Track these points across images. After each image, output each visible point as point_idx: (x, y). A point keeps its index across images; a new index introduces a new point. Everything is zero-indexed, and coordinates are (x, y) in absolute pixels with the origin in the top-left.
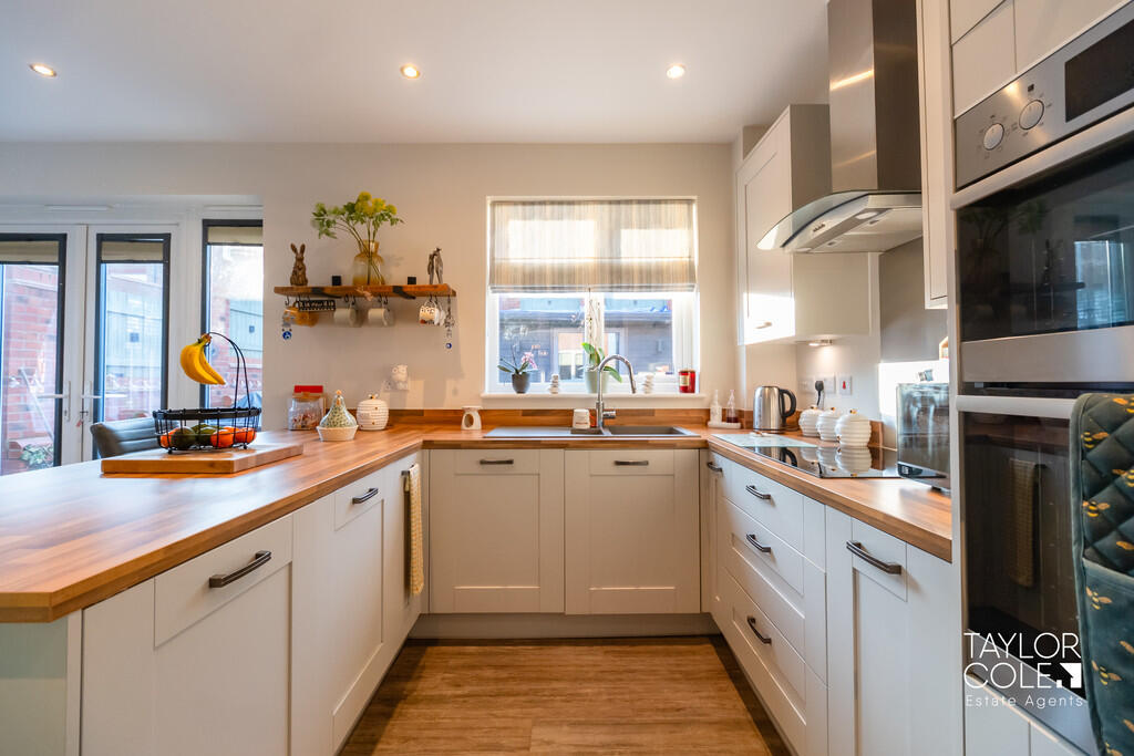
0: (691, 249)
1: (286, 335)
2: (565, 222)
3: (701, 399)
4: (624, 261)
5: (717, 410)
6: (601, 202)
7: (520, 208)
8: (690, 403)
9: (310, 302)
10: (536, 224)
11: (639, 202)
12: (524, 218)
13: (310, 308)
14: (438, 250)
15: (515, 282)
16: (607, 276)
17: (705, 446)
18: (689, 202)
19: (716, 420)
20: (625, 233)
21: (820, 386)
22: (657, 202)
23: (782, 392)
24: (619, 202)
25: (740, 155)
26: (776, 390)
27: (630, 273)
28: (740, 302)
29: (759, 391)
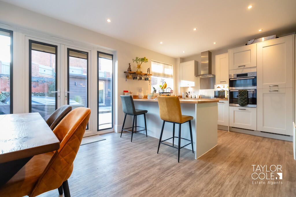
0: (172, 73)
3: (173, 94)
4: (165, 73)
12: (154, 64)
14: (149, 68)
15: (153, 75)
18: (171, 66)
21: (189, 92)
22: (168, 65)
23: (186, 93)
24: (164, 64)
25: (179, 61)
26: (185, 93)
27: (166, 75)
28: (180, 81)
29: (183, 93)
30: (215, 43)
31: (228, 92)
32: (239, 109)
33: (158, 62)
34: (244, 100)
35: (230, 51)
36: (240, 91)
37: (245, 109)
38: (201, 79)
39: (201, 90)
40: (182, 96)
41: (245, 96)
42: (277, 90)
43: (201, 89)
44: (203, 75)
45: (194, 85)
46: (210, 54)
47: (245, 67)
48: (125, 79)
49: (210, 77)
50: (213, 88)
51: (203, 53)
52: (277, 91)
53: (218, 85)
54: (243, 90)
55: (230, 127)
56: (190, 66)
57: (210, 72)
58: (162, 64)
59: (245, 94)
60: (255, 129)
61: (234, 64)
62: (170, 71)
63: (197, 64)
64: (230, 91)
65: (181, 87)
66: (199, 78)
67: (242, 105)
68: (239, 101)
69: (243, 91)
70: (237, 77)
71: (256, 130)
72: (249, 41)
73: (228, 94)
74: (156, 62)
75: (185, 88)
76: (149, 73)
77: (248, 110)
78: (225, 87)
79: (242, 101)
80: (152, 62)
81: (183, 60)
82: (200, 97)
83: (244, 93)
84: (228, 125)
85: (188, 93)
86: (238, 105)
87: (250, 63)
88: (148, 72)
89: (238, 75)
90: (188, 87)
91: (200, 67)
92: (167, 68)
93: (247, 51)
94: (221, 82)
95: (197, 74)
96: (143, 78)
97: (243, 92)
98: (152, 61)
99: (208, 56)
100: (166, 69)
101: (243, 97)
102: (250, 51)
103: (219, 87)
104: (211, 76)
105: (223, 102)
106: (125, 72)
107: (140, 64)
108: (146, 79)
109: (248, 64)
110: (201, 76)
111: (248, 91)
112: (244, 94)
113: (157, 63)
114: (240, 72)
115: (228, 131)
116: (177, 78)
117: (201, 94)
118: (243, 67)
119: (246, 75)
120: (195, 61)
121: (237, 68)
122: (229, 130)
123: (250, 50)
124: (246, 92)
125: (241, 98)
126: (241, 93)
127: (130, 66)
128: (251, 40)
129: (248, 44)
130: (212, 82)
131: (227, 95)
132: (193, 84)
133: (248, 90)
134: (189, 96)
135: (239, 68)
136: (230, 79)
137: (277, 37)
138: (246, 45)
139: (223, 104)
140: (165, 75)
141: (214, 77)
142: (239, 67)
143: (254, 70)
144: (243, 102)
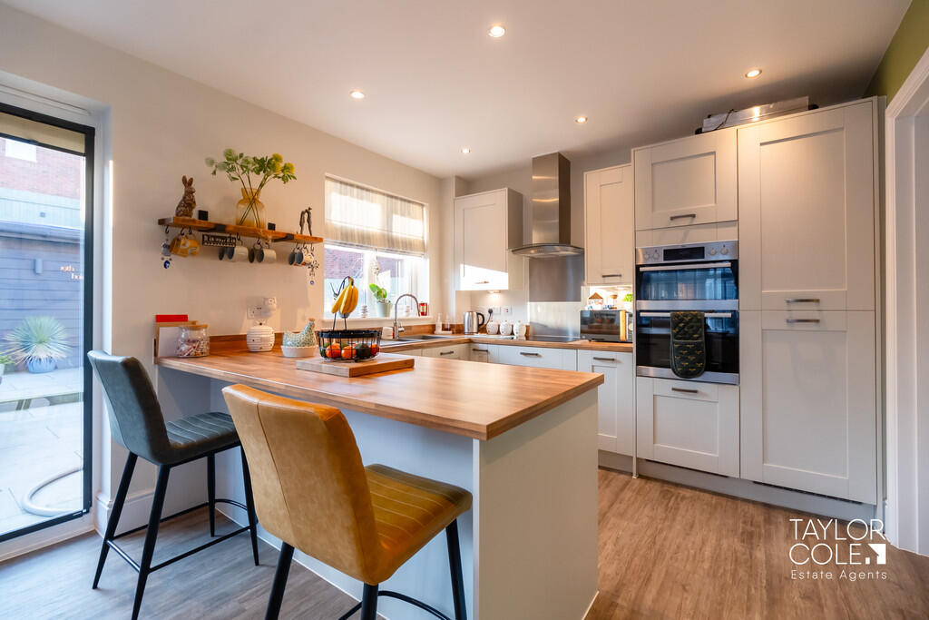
0: (423, 234)
1: (166, 264)
2: (365, 202)
3: (429, 319)
4: (394, 234)
5: (439, 325)
6: (384, 194)
7: (339, 185)
8: (426, 321)
9: (215, 237)
10: (347, 198)
11: (402, 200)
12: (341, 193)
13: (215, 242)
14: (310, 209)
15: (337, 239)
16: (387, 242)
17: (470, 341)
18: (422, 206)
19: (439, 330)
20: (394, 216)
21: (490, 312)
22: (409, 202)
23: (478, 314)
24: (392, 197)
25: (452, 190)
26: (475, 313)
27: (398, 242)
28: (456, 268)
29: (467, 314)
30: (582, 120)
31: (631, 315)
32: (674, 389)
33: (362, 188)
34: (691, 352)
35: (640, 155)
36: (678, 316)
37: (695, 392)
38: (532, 260)
39: (533, 303)
40: (463, 326)
41: (695, 336)
42: (815, 316)
43: (530, 301)
44: (539, 247)
45: (506, 287)
46: (566, 168)
47: (696, 221)
48: (157, 257)
49: (565, 257)
50: (577, 298)
51: (539, 163)
52: (817, 321)
53: (593, 290)
54: (687, 313)
55: (638, 459)
56: (492, 208)
57: (565, 238)
58: (379, 197)
59: (695, 332)
60: (733, 473)
61: (653, 210)
62: (414, 225)
63: (517, 204)
64: (638, 313)
65: (459, 293)
66: (524, 259)
67: (686, 374)
68: (673, 358)
69: (686, 316)
70: (665, 260)
71: (738, 477)
72: (709, 117)
73: (632, 327)
74: (352, 185)
75: (474, 297)
76: (306, 232)
77: (705, 395)
78: (620, 299)
79: (684, 359)
80: (328, 184)
81: (468, 184)
82: (531, 331)
83: (692, 327)
84: (630, 452)
85: (487, 315)
86: (668, 372)
87: (713, 205)
88: (301, 225)
89: (671, 254)
90: (487, 292)
91: (528, 214)
92: (403, 215)
93: (702, 158)
94: (604, 276)
95: (517, 243)
96: (269, 253)
97: (687, 323)
98: (327, 178)
99: (557, 178)
100: (397, 219)
101: (690, 343)
102: (713, 157)
103: (596, 296)
104: (569, 252)
105: (613, 360)
106: (161, 222)
107: (255, 186)
108: (295, 259)
109: (705, 208)
110: (532, 251)
111: (705, 318)
112: (691, 331)
113: (355, 190)
114: (676, 240)
115: (632, 474)
116: (443, 255)
117: (534, 321)
118: (687, 221)
119: (697, 252)
120: (509, 190)
121: (666, 222)
122: (634, 471)
123: (714, 153)
124: (699, 320)
125: (682, 347)
126: (681, 325)
127: (189, 192)
128: (716, 114)
129: (703, 130)
130: (570, 273)
131: (627, 328)
132: (500, 280)
133: (706, 315)
134: (491, 326)
135: (674, 223)
136: (638, 267)
137: (813, 107)
138: (699, 131)
139: (614, 365)
140: (391, 243)
141: (581, 253)
142: (672, 218)
143: (728, 235)
144: (691, 362)
